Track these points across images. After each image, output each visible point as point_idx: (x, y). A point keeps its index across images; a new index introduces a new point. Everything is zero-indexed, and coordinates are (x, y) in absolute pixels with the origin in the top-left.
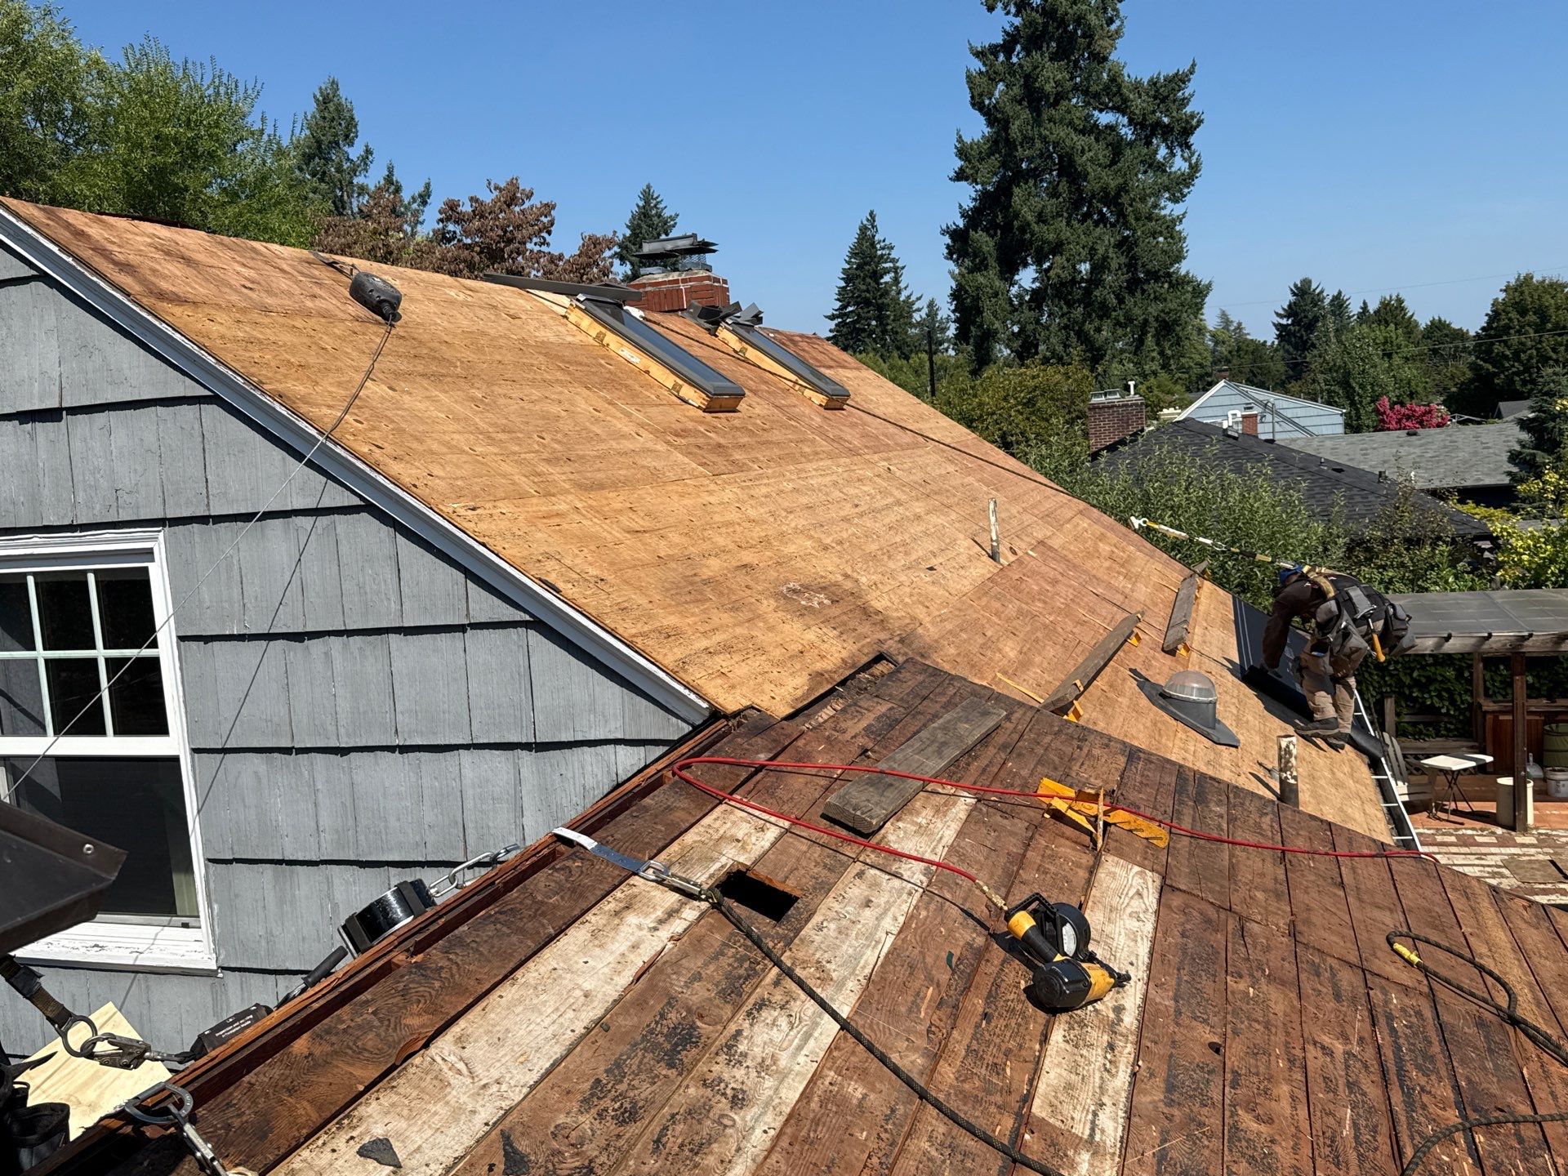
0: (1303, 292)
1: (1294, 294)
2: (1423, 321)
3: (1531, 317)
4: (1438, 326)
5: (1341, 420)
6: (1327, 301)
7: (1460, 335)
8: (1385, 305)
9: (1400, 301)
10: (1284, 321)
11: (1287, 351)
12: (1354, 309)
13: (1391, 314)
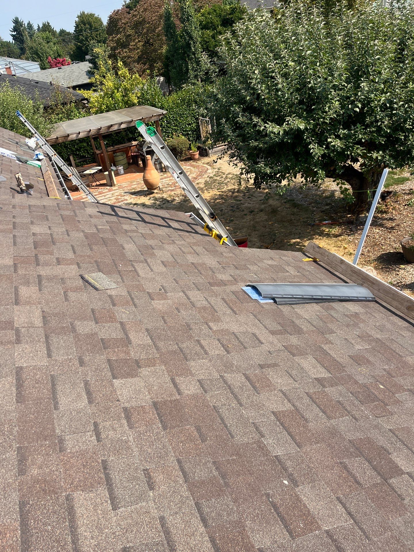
0: (16, 22)
3: (88, 26)
4: (62, 32)
5: (38, 66)
6: (26, 25)
7: (69, 34)
8: (44, 25)
9: (48, 23)
10: (14, 33)
12: (35, 27)
13: (46, 28)
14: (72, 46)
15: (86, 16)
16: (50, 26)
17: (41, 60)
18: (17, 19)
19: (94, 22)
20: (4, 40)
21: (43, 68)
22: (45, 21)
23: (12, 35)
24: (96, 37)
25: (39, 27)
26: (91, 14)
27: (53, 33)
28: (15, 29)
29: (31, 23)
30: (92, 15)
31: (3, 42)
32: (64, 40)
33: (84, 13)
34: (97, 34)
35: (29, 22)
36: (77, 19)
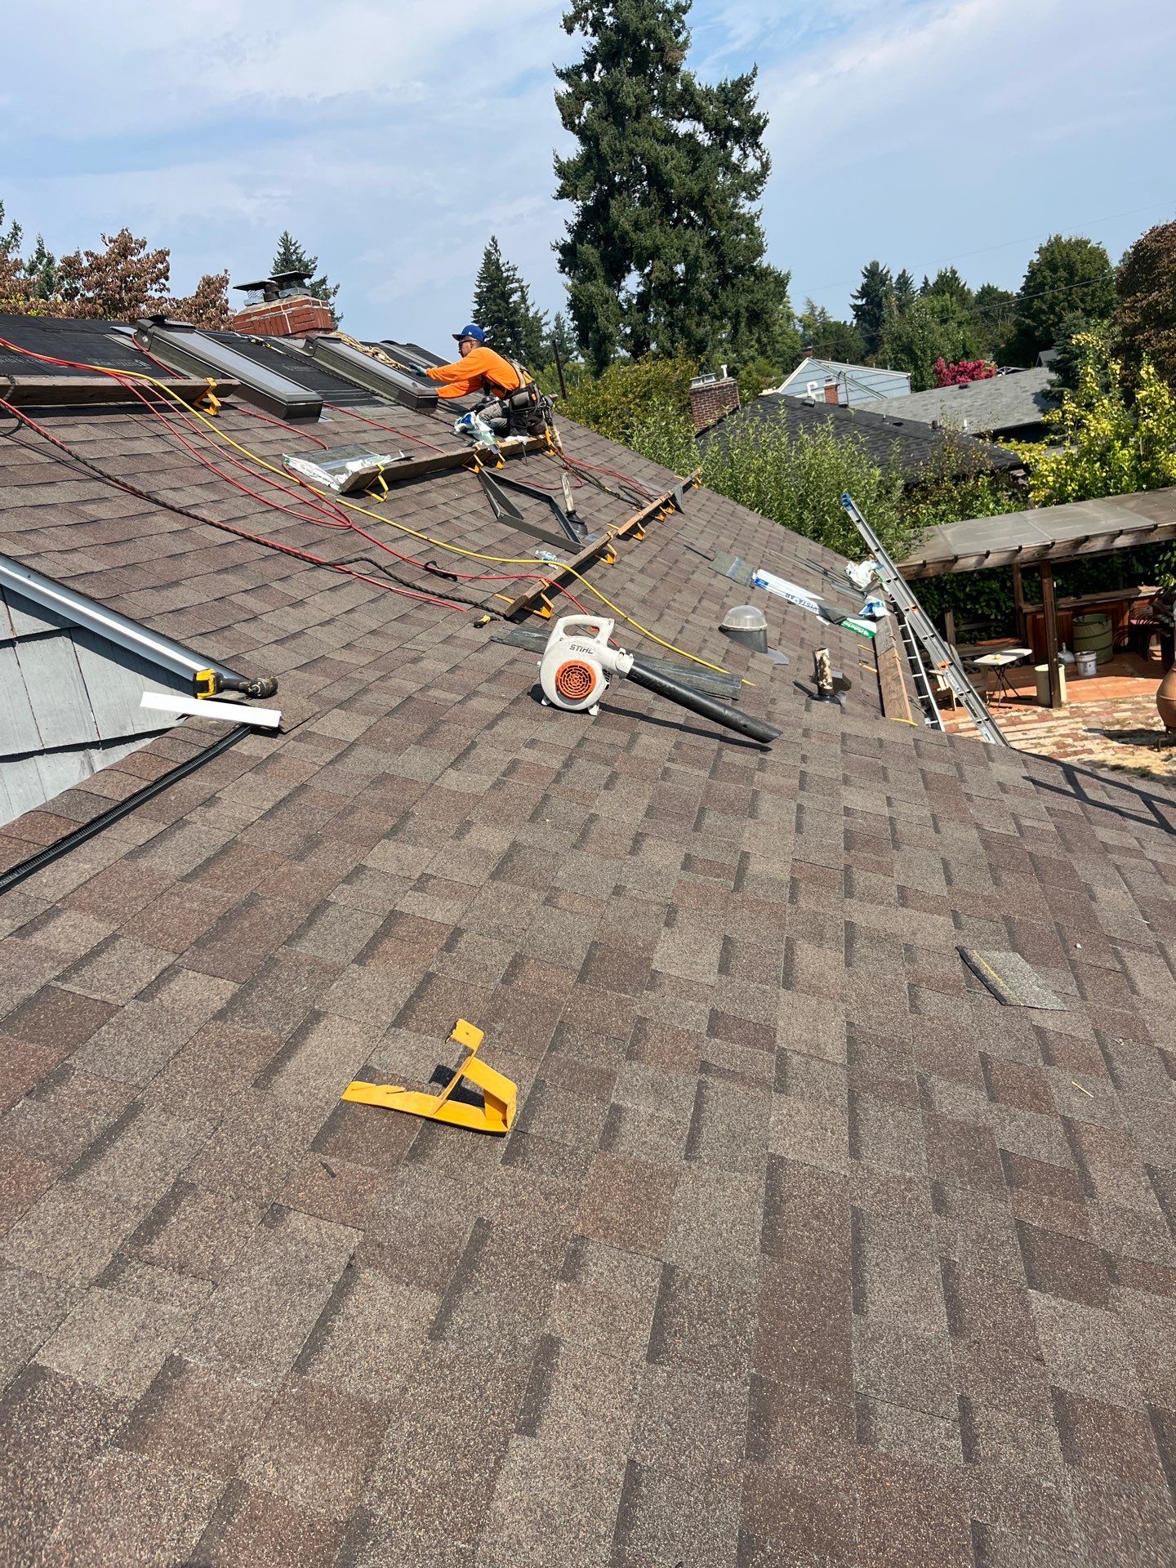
0: (874, 275)
1: (865, 276)
2: (974, 287)
3: (1062, 273)
4: (988, 292)
5: (907, 383)
6: (894, 280)
7: (1005, 296)
8: (942, 277)
9: (954, 272)
10: (859, 302)
11: (865, 329)
12: (917, 285)
13: (948, 284)
14: (1007, 327)
15: (1065, 247)
16: (957, 279)
17: (917, 368)
18: (875, 265)
19: (1083, 262)
20: (832, 320)
21: (917, 387)
22: (944, 267)
23: (855, 308)
24: (1082, 300)
25: (926, 283)
26: (1077, 242)
27: (961, 294)
28: (865, 292)
29: (909, 274)
30: (1081, 244)
31: (830, 324)
32: (986, 314)
33: (1058, 239)
34: (1086, 294)
35: (904, 271)
36: (1037, 256)
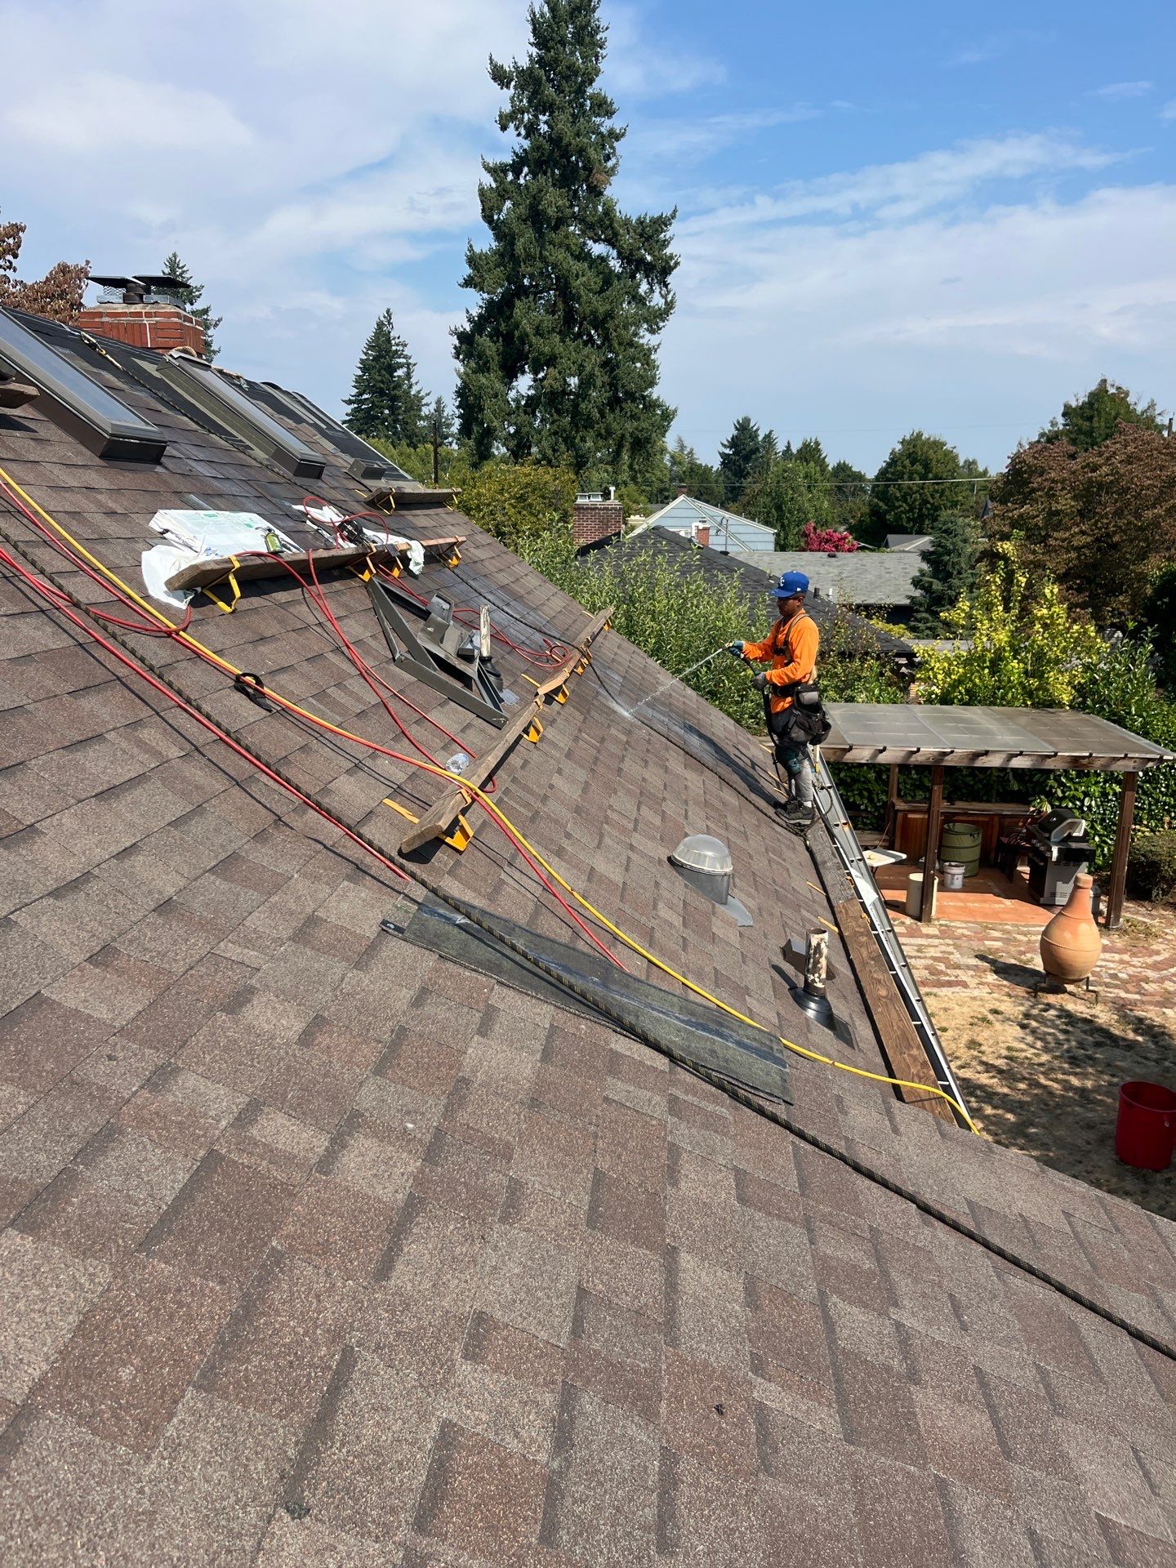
0: (744, 427)
1: (737, 429)
2: (832, 463)
3: (918, 467)
4: (842, 468)
5: (772, 538)
6: (760, 438)
7: (859, 477)
8: (806, 446)
9: (817, 443)
10: (727, 451)
11: (727, 477)
12: (780, 447)
13: (810, 453)
14: (860, 506)
15: (924, 444)
16: (819, 450)
17: (783, 526)
18: (747, 420)
19: (938, 461)
20: (698, 462)
21: (781, 546)
22: (810, 437)
23: (723, 455)
24: (932, 496)
25: (788, 447)
26: (935, 442)
27: (822, 463)
28: (734, 443)
29: (774, 435)
30: (937, 445)
31: (696, 464)
32: (839, 488)
33: (920, 435)
34: (937, 492)
35: (771, 432)
36: (900, 446)
